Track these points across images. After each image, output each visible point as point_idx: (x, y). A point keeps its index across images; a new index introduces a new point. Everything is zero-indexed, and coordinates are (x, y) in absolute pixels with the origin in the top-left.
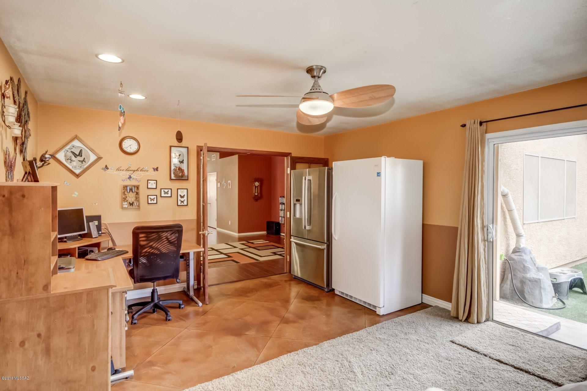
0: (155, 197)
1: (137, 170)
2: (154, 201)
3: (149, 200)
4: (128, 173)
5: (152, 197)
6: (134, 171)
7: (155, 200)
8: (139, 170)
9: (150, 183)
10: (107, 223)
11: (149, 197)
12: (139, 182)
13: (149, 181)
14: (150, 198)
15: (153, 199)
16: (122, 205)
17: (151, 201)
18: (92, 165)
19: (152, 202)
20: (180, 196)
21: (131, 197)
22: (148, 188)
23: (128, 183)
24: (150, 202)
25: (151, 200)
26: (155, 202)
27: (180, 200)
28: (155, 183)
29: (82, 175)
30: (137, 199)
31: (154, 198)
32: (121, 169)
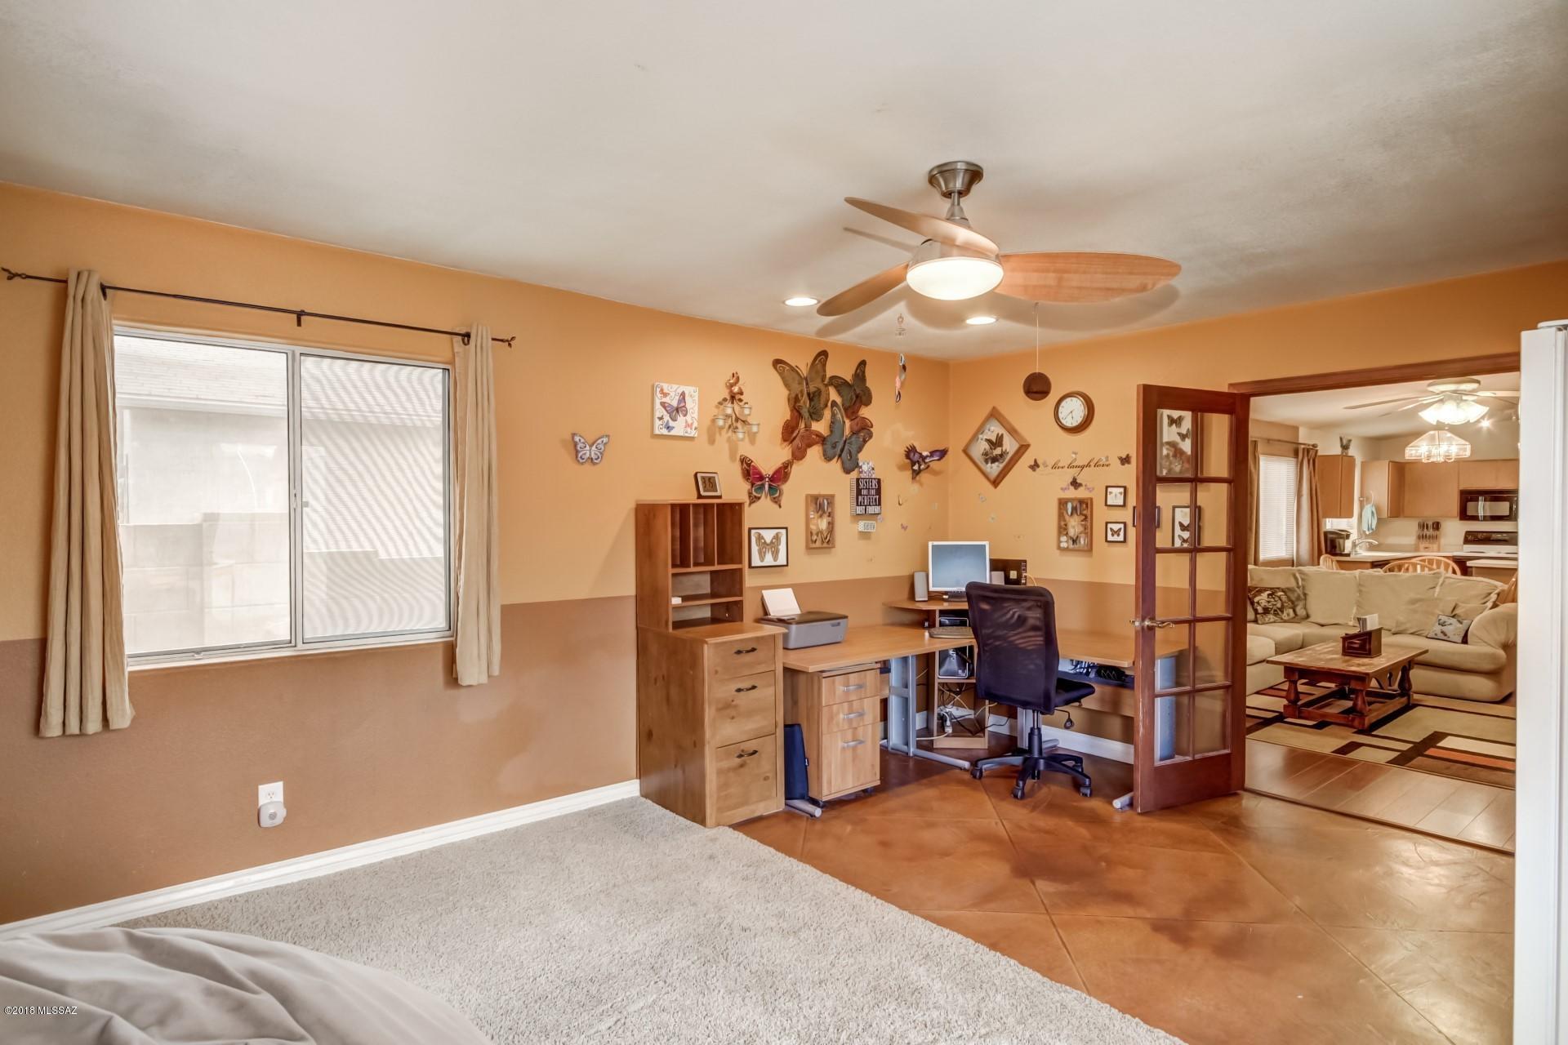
0: (1122, 526)
1: (1088, 465)
2: (1118, 535)
3: (1109, 533)
4: (1073, 472)
5: (1116, 527)
6: (1083, 467)
7: (1122, 533)
8: (1092, 464)
9: (1111, 493)
10: (1035, 579)
11: (1110, 526)
12: (1090, 491)
13: (1109, 490)
14: (1111, 529)
15: (1117, 533)
16: (1059, 542)
17: (1113, 535)
18: (1012, 463)
19: (1116, 538)
20: (1181, 525)
21: (1074, 525)
22: (1106, 505)
23: (1072, 493)
24: (1110, 538)
25: (1115, 533)
26: (1121, 538)
27: (1179, 536)
28: (1121, 493)
29: (1001, 481)
30: (1088, 530)
31: (1120, 529)
32: (1059, 465)
